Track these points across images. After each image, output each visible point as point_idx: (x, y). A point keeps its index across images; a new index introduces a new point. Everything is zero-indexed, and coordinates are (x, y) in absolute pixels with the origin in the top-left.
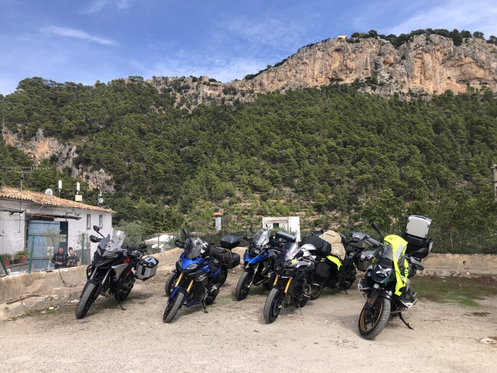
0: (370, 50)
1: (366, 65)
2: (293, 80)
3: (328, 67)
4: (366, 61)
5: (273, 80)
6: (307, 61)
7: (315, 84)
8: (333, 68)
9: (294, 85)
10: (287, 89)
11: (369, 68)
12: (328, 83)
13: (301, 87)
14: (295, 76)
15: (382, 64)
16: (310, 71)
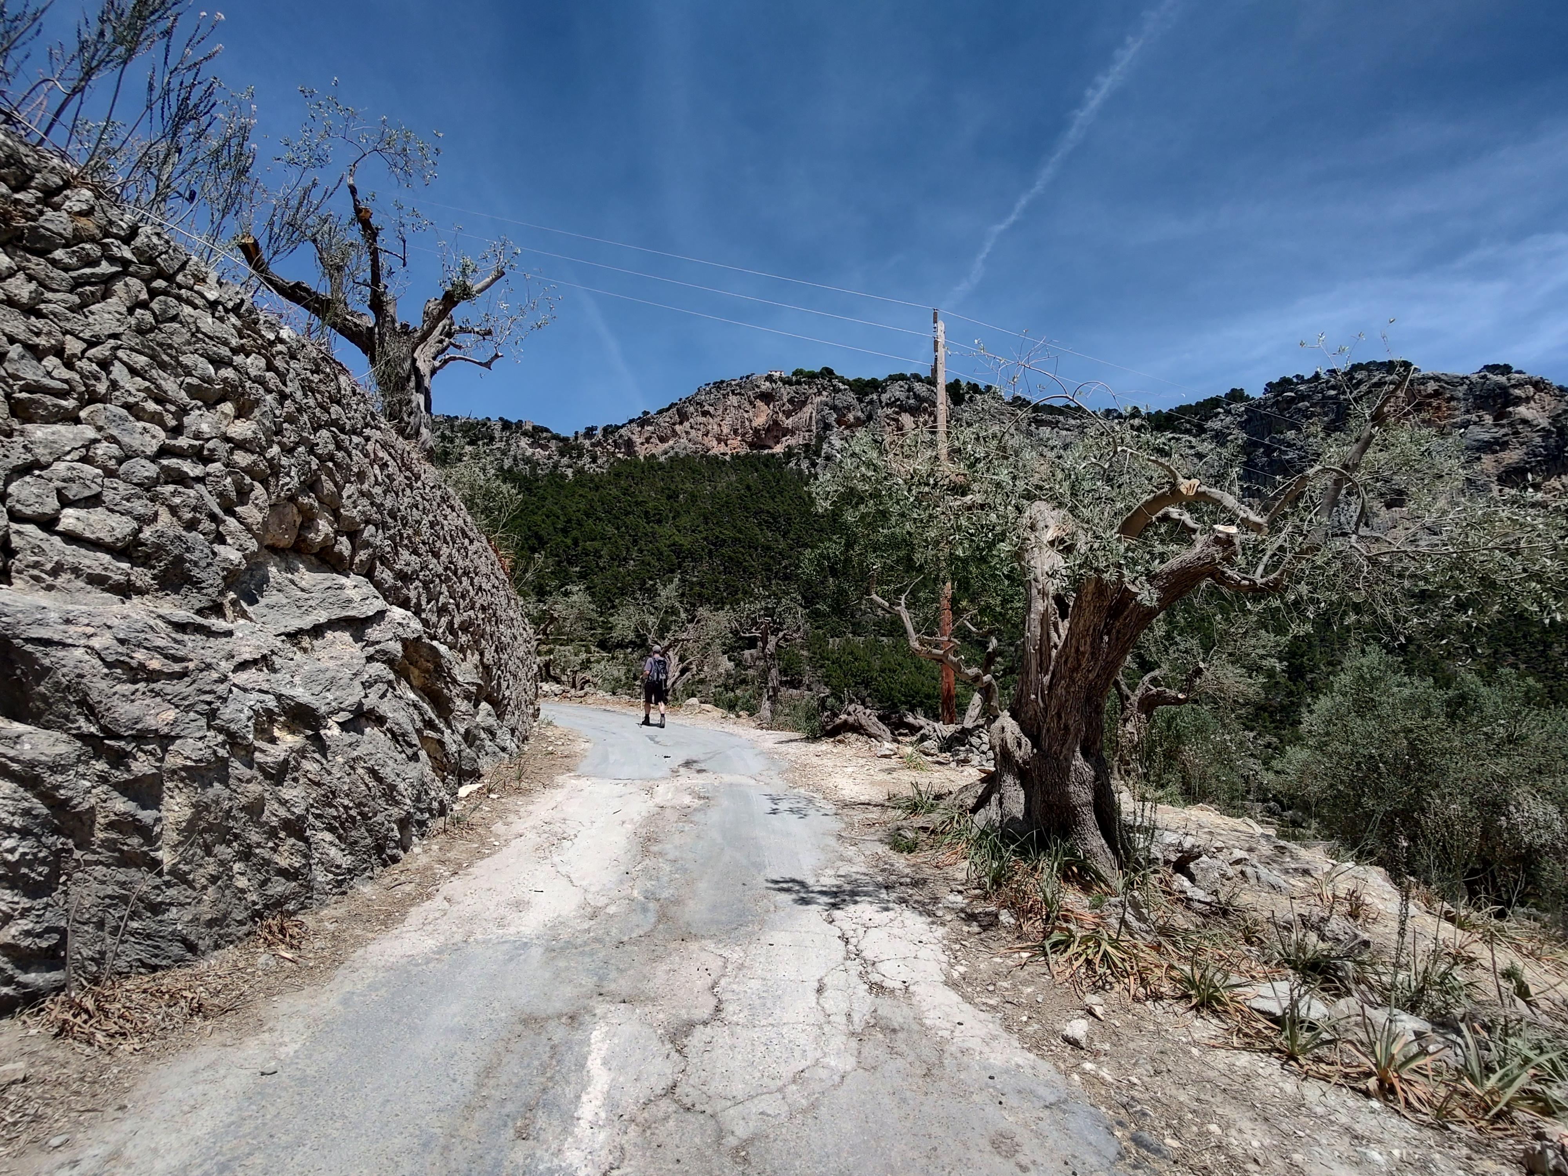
0: (818, 399)
1: (810, 425)
2: (684, 441)
3: (747, 423)
4: (811, 417)
5: (651, 437)
6: (711, 409)
7: (722, 448)
8: (754, 424)
9: (685, 448)
10: (672, 453)
11: (814, 428)
12: (744, 450)
13: (696, 452)
14: (687, 433)
15: (834, 423)
16: (715, 427)
